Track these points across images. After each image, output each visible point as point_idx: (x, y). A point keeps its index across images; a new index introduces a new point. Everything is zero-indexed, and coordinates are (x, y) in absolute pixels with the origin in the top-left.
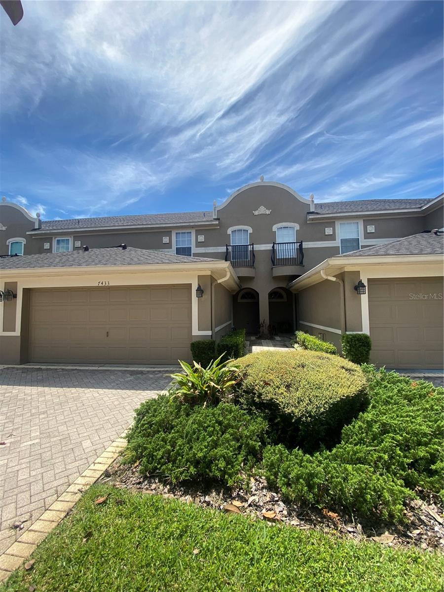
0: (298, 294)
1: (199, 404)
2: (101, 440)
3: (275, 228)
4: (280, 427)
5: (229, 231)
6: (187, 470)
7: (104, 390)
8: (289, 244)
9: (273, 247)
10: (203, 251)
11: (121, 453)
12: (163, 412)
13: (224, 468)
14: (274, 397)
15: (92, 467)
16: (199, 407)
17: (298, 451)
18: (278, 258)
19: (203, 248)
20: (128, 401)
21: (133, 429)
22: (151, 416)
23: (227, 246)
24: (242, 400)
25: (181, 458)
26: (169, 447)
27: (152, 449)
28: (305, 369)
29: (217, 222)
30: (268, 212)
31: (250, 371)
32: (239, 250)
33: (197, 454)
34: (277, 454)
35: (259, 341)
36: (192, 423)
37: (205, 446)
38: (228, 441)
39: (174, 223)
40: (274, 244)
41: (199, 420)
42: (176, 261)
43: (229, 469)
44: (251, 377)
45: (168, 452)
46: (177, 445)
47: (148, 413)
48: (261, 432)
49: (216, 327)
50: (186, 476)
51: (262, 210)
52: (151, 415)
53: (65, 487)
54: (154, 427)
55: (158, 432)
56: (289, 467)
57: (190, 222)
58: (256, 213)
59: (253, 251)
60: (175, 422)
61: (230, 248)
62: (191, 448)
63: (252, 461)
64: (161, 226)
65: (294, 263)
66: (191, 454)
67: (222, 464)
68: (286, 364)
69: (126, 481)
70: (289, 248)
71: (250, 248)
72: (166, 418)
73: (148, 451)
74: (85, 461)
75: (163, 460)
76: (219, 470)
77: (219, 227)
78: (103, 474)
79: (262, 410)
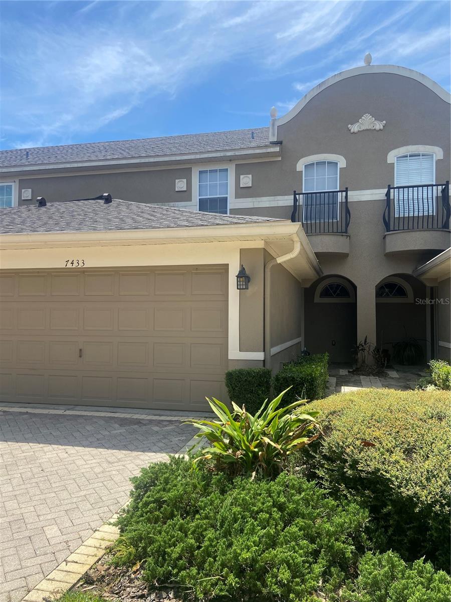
0: (437, 287)
1: (242, 475)
2: (75, 528)
3: (392, 157)
4: (391, 522)
5: (300, 166)
6: (224, 581)
7: (76, 448)
8: (420, 189)
9: (388, 194)
10: (250, 205)
11: (110, 550)
12: (180, 485)
13: (288, 582)
14: (380, 466)
15: (63, 566)
16: (242, 480)
17: (424, 563)
18: (397, 216)
19: (250, 199)
20: (118, 468)
21: (128, 511)
22: (160, 490)
23: (295, 194)
24: (321, 473)
25: (212, 560)
26: (193, 541)
27: (162, 543)
28: (443, 423)
29: (277, 149)
30: (379, 126)
31: (336, 422)
32: (318, 202)
33: (240, 554)
34: (385, 566)
35: (356, 377)
36: (232, 504)
37: (254, 542)
38: (295, 538)
39: (196, 153)
40: (390, 188)
41: (243, 500)
42: (200, 223)
43: (297, 584)
44: (337, 432)
45: (191, 549)
46: (206, 539)
47: (155, 485)
48: (357, 530)
49: (272, 346)
50: (221, 590)
51: (367, 122)
52: (159, 487)
53: (22, 592)
54: (165, 508)
55: (172, 516)
56: (406, 587)
57: (226, 150)
58: (355, 128)
59: (346, 204)
60: (202, 502)
61: (301, 198)
62: (230, 545)
63: (338, 575)
64: (173, 158)
65: (430, 226)
66: (230, 553)
67: (284, 575)
68: (406, 412)
69: (119, 593)
70: (420, 196)
71: (340, 197)
72: (186, 492)
73: (156, 545)
74: (50, 557)
75: (181, 562)
76: (280, 584)
77: (280, 159)
78: (81, 579)
79: (357, 490)
